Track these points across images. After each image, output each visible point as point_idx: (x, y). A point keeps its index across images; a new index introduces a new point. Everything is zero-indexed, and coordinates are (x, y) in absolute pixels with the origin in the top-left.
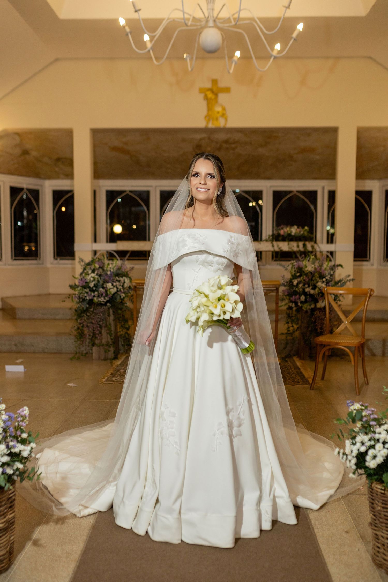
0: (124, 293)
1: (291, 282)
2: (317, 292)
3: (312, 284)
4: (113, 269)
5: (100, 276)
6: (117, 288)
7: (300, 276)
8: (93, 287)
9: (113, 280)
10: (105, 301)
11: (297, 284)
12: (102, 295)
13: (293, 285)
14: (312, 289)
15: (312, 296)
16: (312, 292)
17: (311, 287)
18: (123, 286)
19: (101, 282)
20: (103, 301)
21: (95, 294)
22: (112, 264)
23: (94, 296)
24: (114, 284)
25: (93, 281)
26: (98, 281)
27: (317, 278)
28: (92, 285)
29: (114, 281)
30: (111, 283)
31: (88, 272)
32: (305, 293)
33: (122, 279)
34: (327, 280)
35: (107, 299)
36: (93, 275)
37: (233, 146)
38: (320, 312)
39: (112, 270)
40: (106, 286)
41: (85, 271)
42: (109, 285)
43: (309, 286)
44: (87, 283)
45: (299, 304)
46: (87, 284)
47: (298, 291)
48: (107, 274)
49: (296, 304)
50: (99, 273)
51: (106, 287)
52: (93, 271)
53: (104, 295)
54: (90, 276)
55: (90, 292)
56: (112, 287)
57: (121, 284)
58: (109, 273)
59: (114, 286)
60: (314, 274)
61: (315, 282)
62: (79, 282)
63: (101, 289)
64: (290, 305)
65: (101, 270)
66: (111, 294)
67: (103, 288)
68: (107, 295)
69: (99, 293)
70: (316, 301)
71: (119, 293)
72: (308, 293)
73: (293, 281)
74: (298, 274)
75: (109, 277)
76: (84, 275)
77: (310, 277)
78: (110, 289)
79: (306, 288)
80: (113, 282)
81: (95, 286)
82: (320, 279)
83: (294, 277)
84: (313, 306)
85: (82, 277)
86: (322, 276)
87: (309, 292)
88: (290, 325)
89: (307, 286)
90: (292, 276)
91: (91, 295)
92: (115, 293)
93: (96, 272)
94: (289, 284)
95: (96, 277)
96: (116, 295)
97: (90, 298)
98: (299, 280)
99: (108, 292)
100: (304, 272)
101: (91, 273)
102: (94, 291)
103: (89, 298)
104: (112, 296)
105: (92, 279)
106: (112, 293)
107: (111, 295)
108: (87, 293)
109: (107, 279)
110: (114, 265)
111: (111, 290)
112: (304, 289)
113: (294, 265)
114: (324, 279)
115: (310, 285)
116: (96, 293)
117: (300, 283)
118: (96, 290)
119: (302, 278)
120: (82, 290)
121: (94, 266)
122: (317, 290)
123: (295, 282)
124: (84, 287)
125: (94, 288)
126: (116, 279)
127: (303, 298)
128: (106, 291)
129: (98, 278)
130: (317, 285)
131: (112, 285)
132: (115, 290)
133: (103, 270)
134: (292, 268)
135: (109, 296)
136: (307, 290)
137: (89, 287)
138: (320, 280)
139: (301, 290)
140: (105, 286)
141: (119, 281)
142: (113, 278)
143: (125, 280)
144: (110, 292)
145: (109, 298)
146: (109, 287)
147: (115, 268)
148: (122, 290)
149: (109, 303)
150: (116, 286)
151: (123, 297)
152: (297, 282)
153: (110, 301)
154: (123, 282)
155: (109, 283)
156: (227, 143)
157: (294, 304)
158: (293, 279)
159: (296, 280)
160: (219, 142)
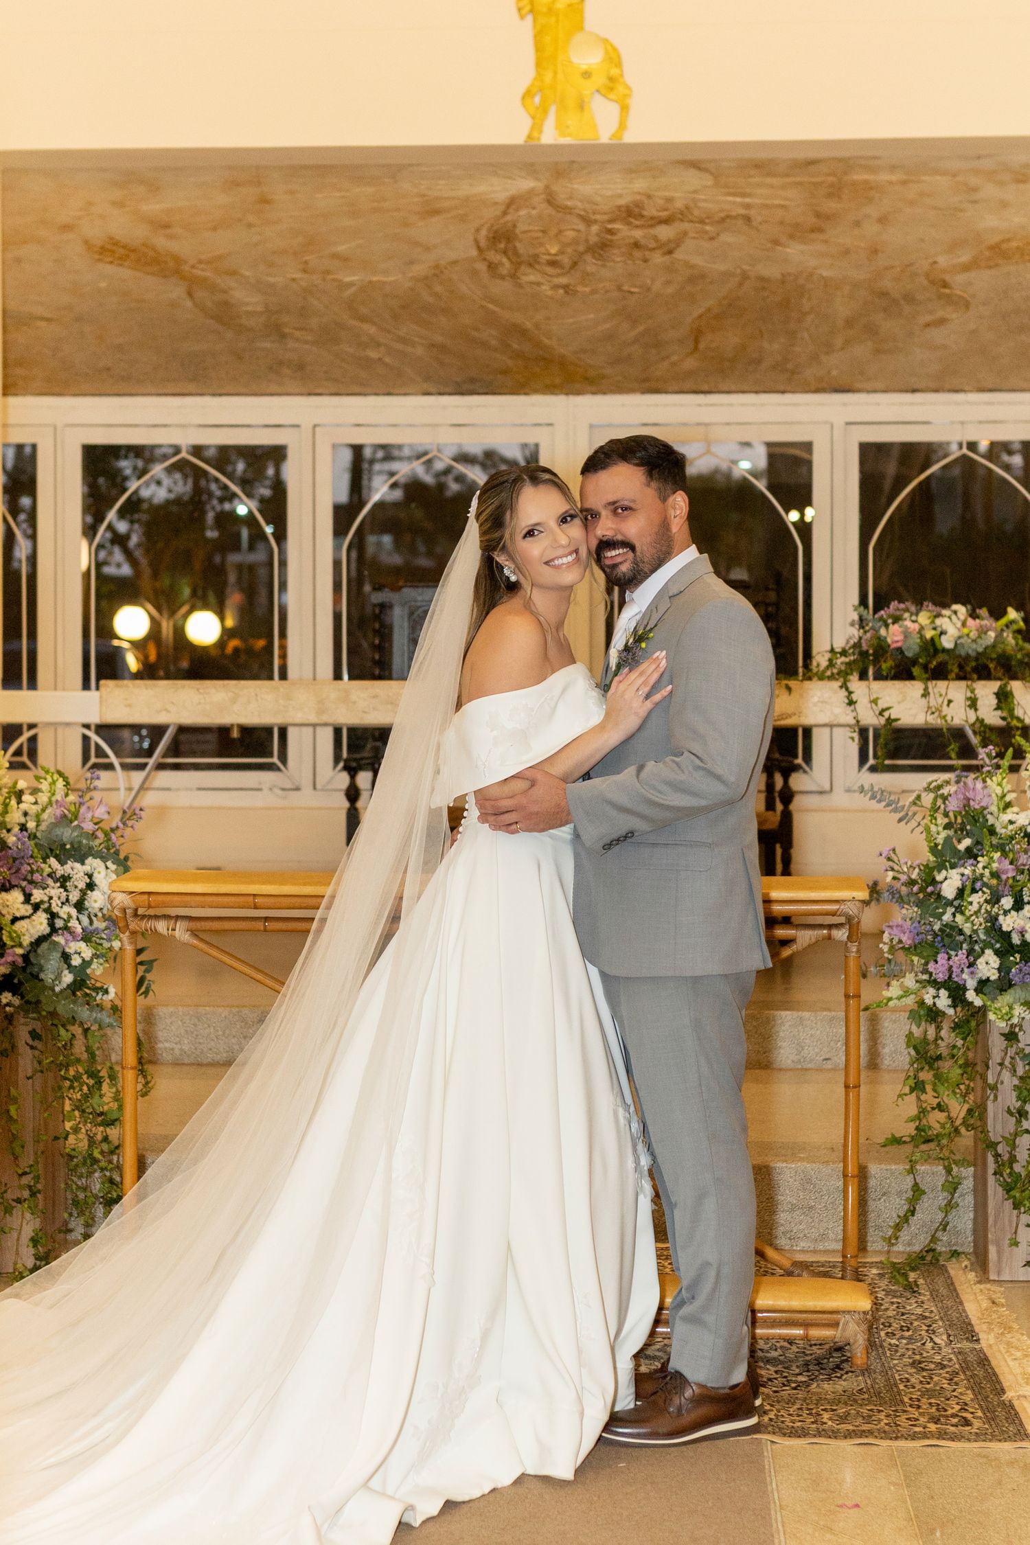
0: (87, 937)
1: (929, 879)
6: (53, 916)
7: (971, 854)
9: (32, 872)
11: (961, 893)
18: (80, 906)
22: (35, 791)
24: (38, 895)
29: (37, 877)
30: (23, 890)
33: (77, 871)
39: (31, 825)
42: (11, 902)
47: (966, 929)
48: (4, 846)
49: (957, 994)
56: (27, 910)
57: (75, 896)
59: (36, 907)
64: (928, 996)
66: (20, 945)
71: (59, 939)
73: (939, 876)
74: (967, 842)
75: (15, 859)
77: (1024, 860)
78: (15, 920)
80: (31, 882)
83: (945, 857)
87: (1023, 932)
88: (929, 1098)
90: (934, 849)
92: (40, 941)
94: (922, 890)
96: (45, 946)
98: (967, 871)
99: (5, 938)
100: (992, 831)
104: (25, 957)
106: (26, 941)
107: (20, 951)
110: (43, 798)
111: (20, 926)
112: (993, 919)
113: (945, 798)
115: (1026, 899)
117: (974, 891)
119: (982, 861)
123: (950, 884)
126: (48, 870)
127: (989, 964)
131: (27, 897)
132: (40, 924)
134: (935, 809)
135: (10, 959)
141: (64, 881)
142: (29, 864)
143: (95, 875)
144: (12, 939)
145: (13, 963)
146: (9, 913)
147: (45, 816)
148: (73, 923)
149: (9, 991)
150: (46, 905)
151: (83, 960)
152: (959, 884)
153: (16, 981)
154: (82, 885)
155: (12, 887)
156: (632, 220)
157: (943, 993)
158: (941, 867)
159: (954, 871)
160: (598, 217)
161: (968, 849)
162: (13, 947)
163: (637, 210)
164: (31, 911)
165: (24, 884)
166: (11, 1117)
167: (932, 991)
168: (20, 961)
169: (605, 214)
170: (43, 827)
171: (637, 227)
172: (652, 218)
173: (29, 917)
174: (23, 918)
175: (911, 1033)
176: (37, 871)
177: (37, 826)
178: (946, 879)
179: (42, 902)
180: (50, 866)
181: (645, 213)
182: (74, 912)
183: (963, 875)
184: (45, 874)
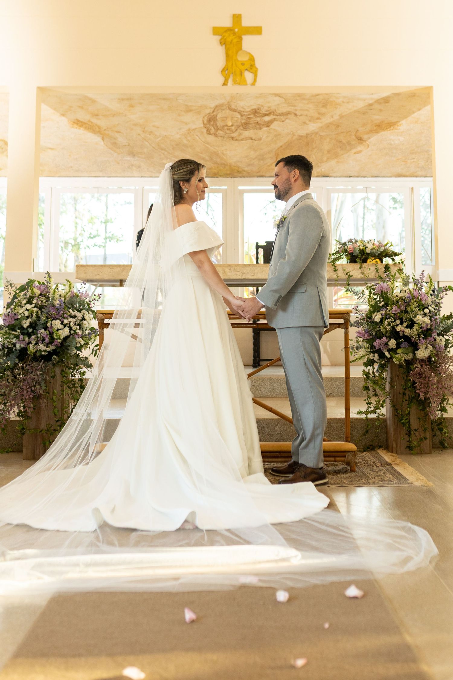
0: (82, 337)
1: (369, 317)
2: (416, 333)
3: (406, 319)
4: (65, 297)
5: (41, 308)
6: (71, 328)
7: (385, 306)
8: (28, 327)
9: (63, 314)
10: (48, 349)
11: (382, 320)
12: (44, 340)
13: (373, 322)
14: (407, 327)
15: (407, 339)
16: (408, 331)
17: (405, 324)
18: (80, 325)
19: (43, 318)
20: (45, 351)
21: (31, 340)
23: (30, 343)
24: (66, 321)
25: (28, 317)
26: (37, 316)
27: (414, 309)
28: (26, 324)
29: (65, 315)
30: (60, 320)
31: (20, 302)
32: (394, 334)
33: (79, 314)
34: (430, 312)
35: (52, 348)
36: (29, 306)
37: (267, 119)
38: (422, 366)
39: (62, 299)
40: (51, 324)
41: (16, 300)
42: (57, 324)
43: (402, 323)
44: (17, 319)
45: (387, 354)
46: (18, 322)
47: (384, 331)
48: (54, 306)
49: (381, 354)
50: (40, 303)
51: (52, 327)
52: (30, 302)
53: (47, 340)
54: (24, 308)
55: (21, 337)
56: (61, 326)
57: (78, 322)
58: (57, 303)
59: (65, 326)
60: (409, 301)
61: (412, 315)
62: (4, 320)
63: (43, 330)
65: (43, 299)
66: (60, 339)
67: (46, 328)
68: (52, 340)
69: (38, 337)
70: (415, 347)
71: (73, 337)
72: (401, 334)
73: (373, 315)
74: (382, 303)
75: (58, 309)
76: (12, 307)
77: (403, 307)
78: (58, 330)
79: (397, 325)
80: (63, 317)
81: (33, 325)
82: (419, 310)
83: (375, 308)
84: (410, 357)
85: (9, 310)
86: (422, 307)
87: (403, 332)
89: (398, 322)
90: (372, 306)
91: (24, 340)
92: (66, 338)
93: (35, 301)
94: (367, 320)
95: (35, 309)
96: (68, 340)
97: (22, 346)
98: (383, 312)
99: (55, 336)
100: (391, 299)
101: (25, 304)
102: (29, 335)
103: (20, 346)
104: (62, 344)
105: (27, 313)
106: (62, 337)
107: (59, 341)
108: (17, 337)
109: (53, 312)
111: (60, 332)
112: (393, 327)
113: (374, 290)
114: (426, 311)
115: (404, 321)
116: (33, 337)
117: (386, 318)
118: (33, 333)
119: (388, 309)
120: (9, 334)
121: (32, 290)
122: (416, 327)
123: (377, 317)
124: (12, 328)
125: (30, 330)
126: (69, 314)
127: (392, 343)
128: (51, 334)
129: (37, 312)
130: (415, 319)
131: (62, 323)
132: (66, 331)
133: (48, 298)
134: (370, 294)
135: (55, 343)
136: (398, 329)
137: (21, 328)
138: (419, 313)
139: (389, 328)
140: (49, 325)
141: (75, 317)
142: (63, 311)
143: (85, 315)
144: (57, 336)
145: (56, 346)
146: (56, 328)
147: (67, 296)
148: (78, 331)
149: (55, 355)
150: (68, 325)
151: (81, 344)
152: (381, 316)
153: (58, 351)
154: (80, 319)
155: (57, 319)
156: (256, 114)
157: (376, 355)
158: (374, 312)
159: (379, 313)
160: (245, 113)
161: (383, 306)
162: (57, 339)
163: (258, 111)
164: (63, 327)
165: (61, 318)
166: (54, 400)
167: (372, 355)
168: (59, 345)
169: (248, 112)
170: (67, 299)
171: (258, 117)
172: (264, 114)
173: (63, 329)
174: (60, 329)
175: (364, 370)
176: (65, 314)
177: (65, 300)
178: (376, 315)
179: (67, 324)
180: (70, 312)
181: (261, 112)
182: (78, 327)
183: (382, 314)
184: (68, 315)
